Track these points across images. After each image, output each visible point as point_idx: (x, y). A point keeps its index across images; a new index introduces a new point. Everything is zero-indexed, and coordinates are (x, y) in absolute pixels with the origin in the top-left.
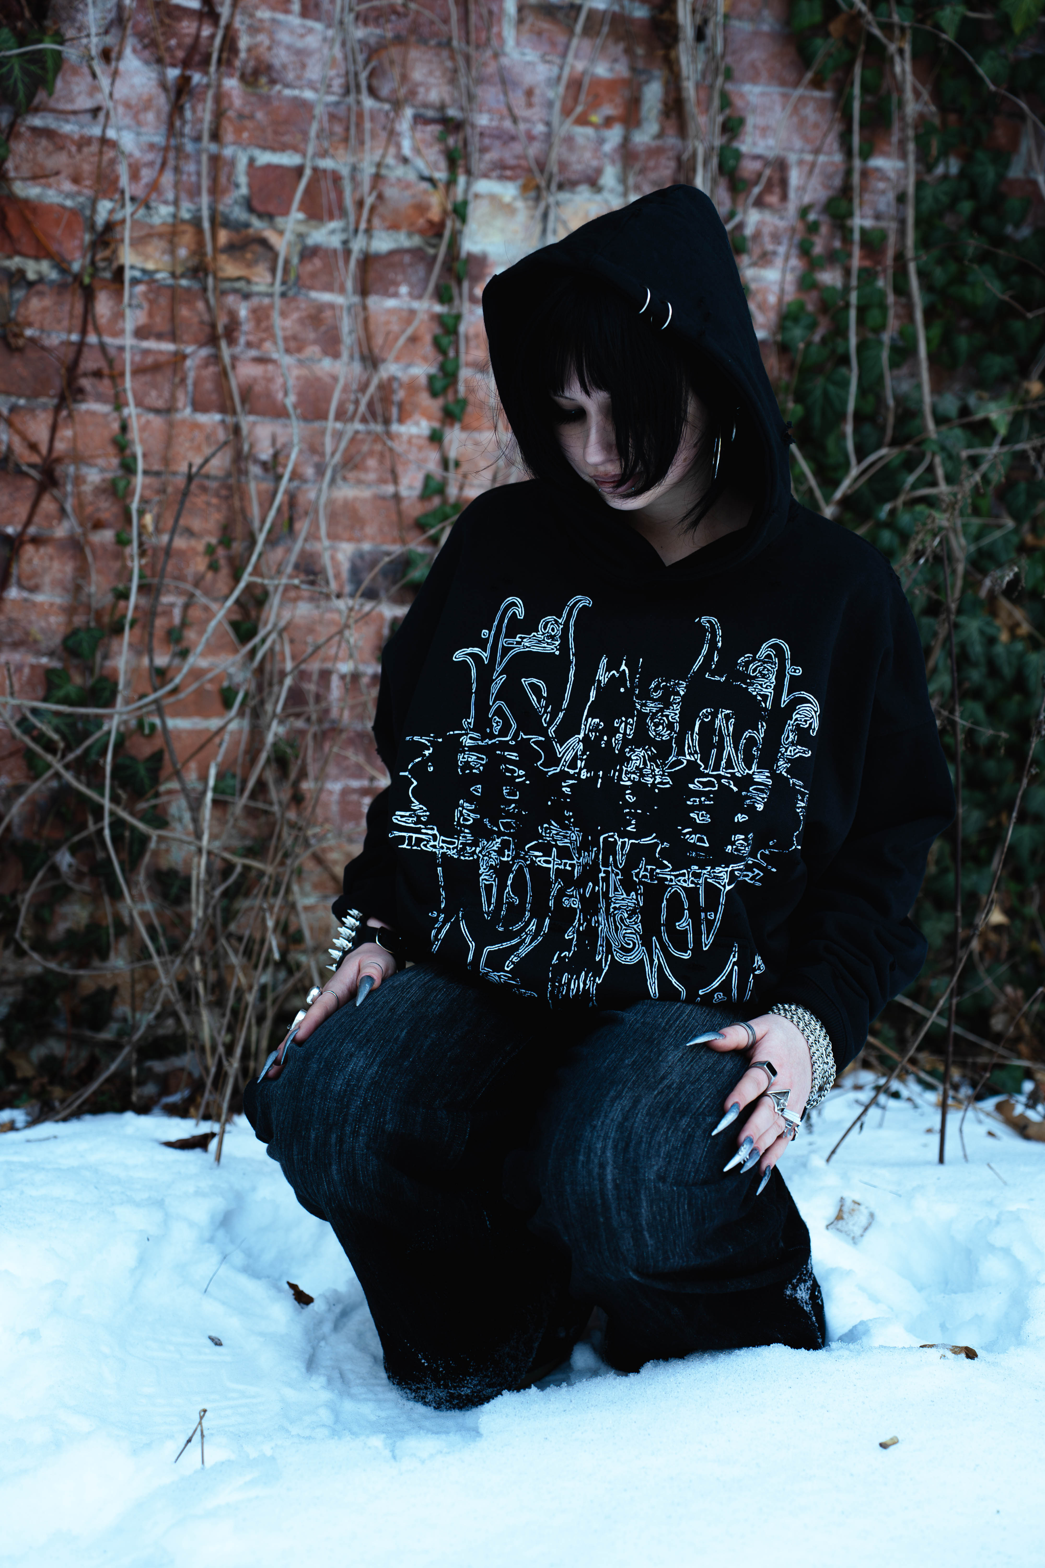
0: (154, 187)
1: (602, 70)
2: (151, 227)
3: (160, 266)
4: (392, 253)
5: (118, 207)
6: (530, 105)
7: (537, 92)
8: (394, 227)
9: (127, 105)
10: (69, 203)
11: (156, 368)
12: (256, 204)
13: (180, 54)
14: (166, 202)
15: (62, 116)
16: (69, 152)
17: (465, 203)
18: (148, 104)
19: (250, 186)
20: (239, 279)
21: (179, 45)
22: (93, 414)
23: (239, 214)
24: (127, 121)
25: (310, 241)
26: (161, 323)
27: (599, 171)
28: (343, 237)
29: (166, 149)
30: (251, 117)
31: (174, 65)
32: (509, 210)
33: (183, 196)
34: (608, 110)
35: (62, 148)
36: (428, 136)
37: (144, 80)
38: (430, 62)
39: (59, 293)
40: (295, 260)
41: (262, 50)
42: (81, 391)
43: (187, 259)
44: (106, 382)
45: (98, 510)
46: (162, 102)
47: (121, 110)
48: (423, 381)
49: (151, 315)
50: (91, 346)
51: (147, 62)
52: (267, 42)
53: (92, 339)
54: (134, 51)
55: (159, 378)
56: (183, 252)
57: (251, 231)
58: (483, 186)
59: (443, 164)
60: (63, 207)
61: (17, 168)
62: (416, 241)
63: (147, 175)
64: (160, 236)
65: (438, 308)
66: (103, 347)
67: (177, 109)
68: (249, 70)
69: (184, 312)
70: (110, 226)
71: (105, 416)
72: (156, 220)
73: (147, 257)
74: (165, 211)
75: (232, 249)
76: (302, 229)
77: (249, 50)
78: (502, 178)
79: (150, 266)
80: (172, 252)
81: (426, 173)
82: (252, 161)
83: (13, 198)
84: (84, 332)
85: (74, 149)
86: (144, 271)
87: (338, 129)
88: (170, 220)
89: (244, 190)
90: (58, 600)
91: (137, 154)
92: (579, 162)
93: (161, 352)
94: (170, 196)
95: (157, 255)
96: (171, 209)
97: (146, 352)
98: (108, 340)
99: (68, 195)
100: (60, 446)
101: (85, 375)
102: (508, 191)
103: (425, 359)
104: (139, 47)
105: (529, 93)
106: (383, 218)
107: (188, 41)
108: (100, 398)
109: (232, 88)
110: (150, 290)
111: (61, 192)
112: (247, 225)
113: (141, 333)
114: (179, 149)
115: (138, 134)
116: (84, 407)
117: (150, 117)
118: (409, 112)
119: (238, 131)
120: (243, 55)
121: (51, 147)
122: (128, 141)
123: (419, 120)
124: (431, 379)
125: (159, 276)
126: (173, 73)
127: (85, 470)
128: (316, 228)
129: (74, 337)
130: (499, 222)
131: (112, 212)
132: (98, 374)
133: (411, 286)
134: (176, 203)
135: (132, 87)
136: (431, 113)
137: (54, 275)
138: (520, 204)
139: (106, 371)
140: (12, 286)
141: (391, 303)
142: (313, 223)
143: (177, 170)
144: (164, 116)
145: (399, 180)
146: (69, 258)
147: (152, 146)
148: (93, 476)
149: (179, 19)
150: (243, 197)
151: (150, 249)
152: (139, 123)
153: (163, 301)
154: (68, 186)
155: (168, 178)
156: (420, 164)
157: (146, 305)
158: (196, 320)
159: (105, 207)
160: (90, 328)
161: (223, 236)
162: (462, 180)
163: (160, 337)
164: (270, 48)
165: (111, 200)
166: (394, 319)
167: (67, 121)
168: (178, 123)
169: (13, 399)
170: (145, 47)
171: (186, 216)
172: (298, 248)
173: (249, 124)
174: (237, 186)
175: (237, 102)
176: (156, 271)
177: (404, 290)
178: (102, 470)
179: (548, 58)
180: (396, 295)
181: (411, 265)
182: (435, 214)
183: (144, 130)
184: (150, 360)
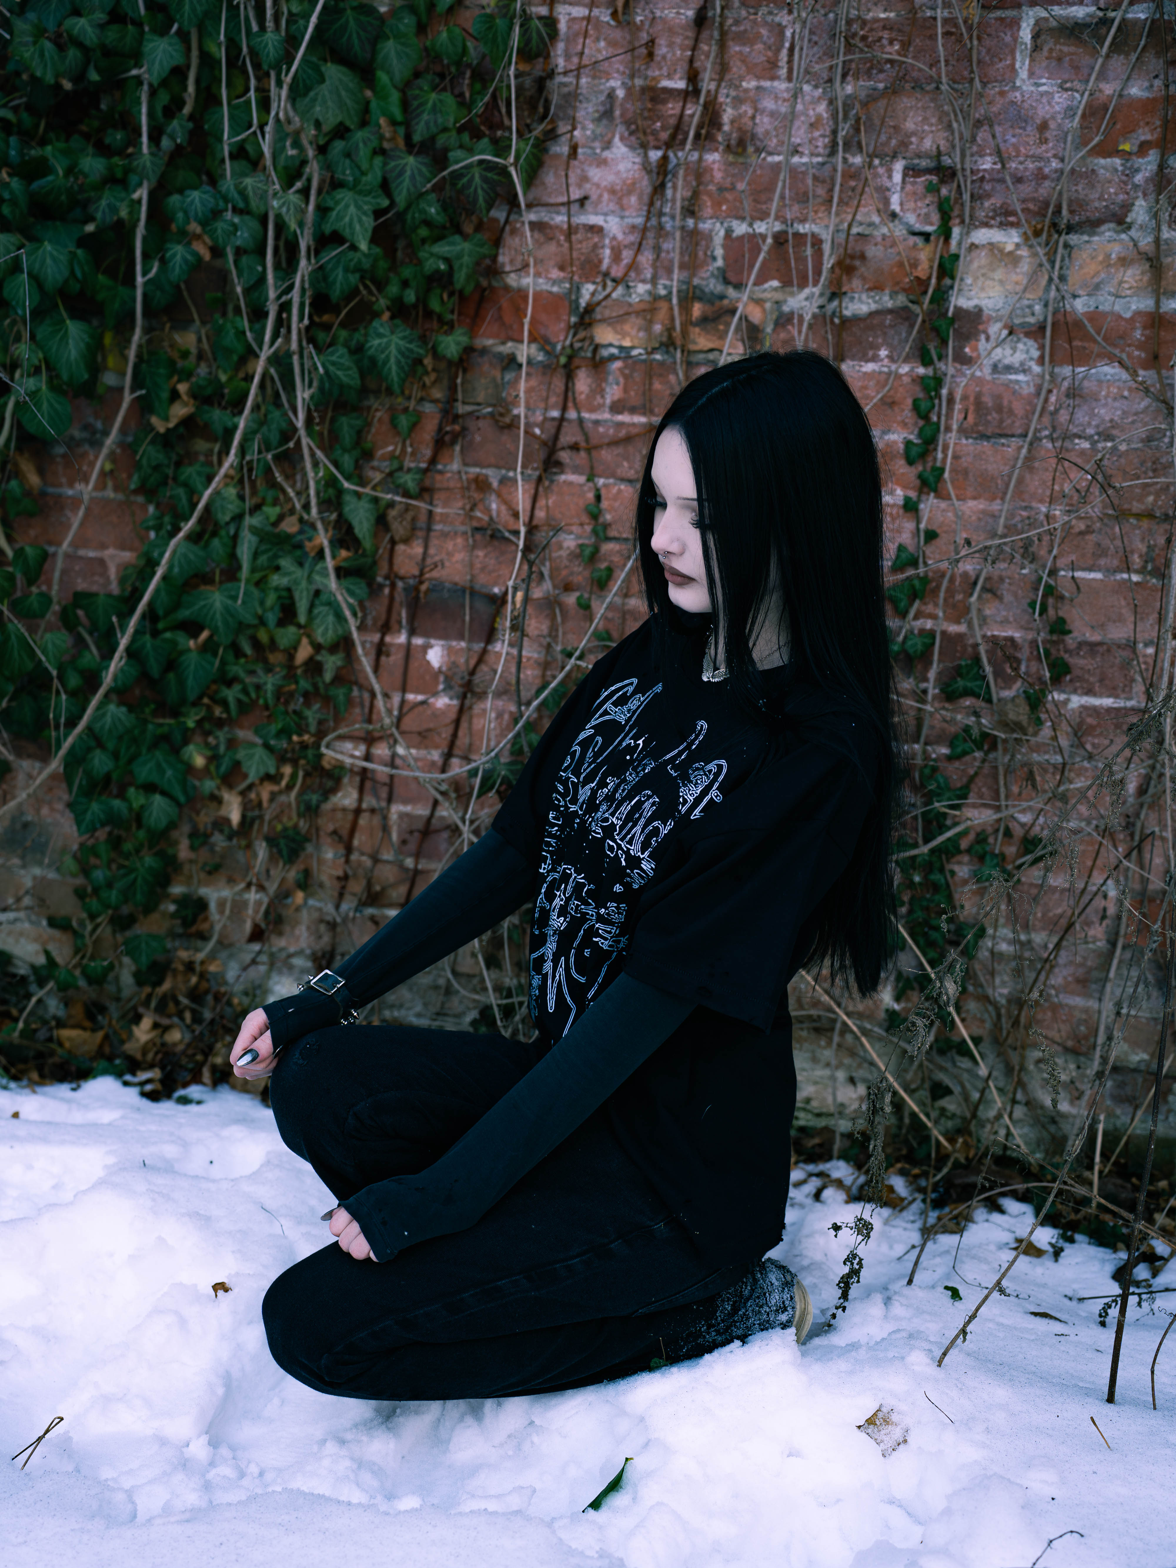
0: (633, 266)
1: (1135, 91)
2: (630, 305)
3: (636, 343)
4: (872, 314)
5: (600, 288)
6: (1044, 141)
7: (1052, 125)
8: (877, 287)
9: (612, 191)
10: (555, 289)
11: (628, 439)
12: (731, 276)
13: (665, 136)
14: (644, 281)
15: (552, 209)
16: (558, 241)
17: (956, 257)
18: (631, 188)
19: (725, 258)
20: (711, 350)
21: (663, 128)
22: (570, 484)
23: (714, 286)
24: (612, 206)
25: (786, 309)
26: (634, 397)
27: (1127, 207)
28: (821, 302)
29: (645, 230)
30: (733, 188)
31: (657, 148)
32: (1012, 259)
33: (661, 272)
34: (1144, 134)
35: (551, 239)
36: (920, 189)
37: (630, 165)
38: (925, 108)
39: (544, 374)
40: (769, 329)
41: (745, 120)
42: (559, 464)
43: (661, 335)
44: (583, 454)
45: (572, 573)
46: (645, 185)
47: (606, 196)
48: (901, 446)
49: (626, 390)
50: (570, 421)
51: (631, 148)
52: (750, 112)
53: (572, 414)
54: (622, 139)
55: (631, 449)
56: (658, 328)
57: (726, 302)
58: (981, 236)
59: (936, 217)
60: (550, 293)
61: (512, 261)
62: (901, 300)
63: (627, 255)
64: (638, 313)
65: (921, 371)
66: (581, 421)
67: (659, 189)
68: (733, 142)
69: (657, 385)
70: (590, 309)
71: (581, 486)
72: (635, 299)
73: (624, 335)
74: (642, 288)
75: (705, 321)
76: (778, 296)
77: (732, 122)
78: (1002, 225)
79: (627, 343)
80: (648, 329)
81: (918, 227)
82: (729, 232)
83: (507, 288)
84: (564, 409)
85: (562, 238)
86: (621, 348)
87: (821, 191)
88: (647, 298)
89: (720, 263)
90: (535, 655)
91: (620, 236)
92: (1101, 198)
93: (634, 425)
94: (648, 275)
95: (633, 332)
96: (648, 287)
97: (620, 425)
98: (586, 415)
99: (554, 282)
100: (540, 514)
101: (563, 449)
102: (1010, 239)
103: (904, 425)
104: (626, 134)
105: (1043, 127)
106: (864, 279)
107: (673, 121)
108: (576, 470)
109: (714, 162)
110: (626, 367)
111: (549, 279)
112: (722, 297)
113: (617, 407)
114: (661, 227)
115: (622, 217)
116: (563, 477)
117: (633, 199)
118: (898, 167)
119: (717, 205)
120: (726, 128)
121: (542, 239)
122: (613, 226)
123: (911, 171)
124: (908, 443)
125: (635, 352)
126: (655, 155)
127: (562, 536)
128: (792, 294)
129: (555, 414)
130: (999, 274)
131: (593, 294)
132: (575, 447)
133: (892, 348)
134: (654, 281)
135: (618, 173)
136: (924, 163)
137: (540, 357)
138: (1024, 252)
139: (583, 444)
140: (505, 368)
141: (869, 367)
142: (788, 289)
143: (657, 249)
144: (646, 199)
145: (884, 237)
146: (553, 340)
147: (633, 227)
148: (569, 542)
149: (664, 102)
150: (718, 269)
151: (627, 327)
152: (622, 208)
153: (637, 376)
154: (555, 274)
155: (646, 258)
156: (911, 219)
157: (622, 380)
158: (668, 392)
159: (588, 289)
160: (570, 404)
161: (697, 310)
162: (956, 231)
163: (633, 410)
164: (753, 118)
165: (594, 283)
166: (872, 383)
167: (558, 213)
168: (658, 204)
169: (504, 472)
170: (631, 133)
171: (663, 292)
172: (774, 317)
173: (729, 196)
174: (714, 259)
175: (718, 175)
176: (633, 348)
177: (883, 353)
178: (578, 537)
179: (1068, 85)
180: (875, 359)
181: (891, 326)
182: (922, 271)
183: (627, 213)
184: (623, 433)
